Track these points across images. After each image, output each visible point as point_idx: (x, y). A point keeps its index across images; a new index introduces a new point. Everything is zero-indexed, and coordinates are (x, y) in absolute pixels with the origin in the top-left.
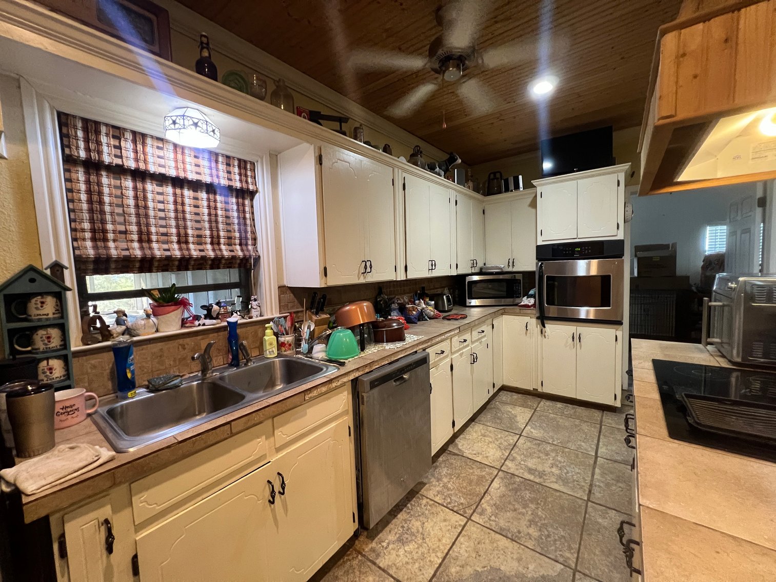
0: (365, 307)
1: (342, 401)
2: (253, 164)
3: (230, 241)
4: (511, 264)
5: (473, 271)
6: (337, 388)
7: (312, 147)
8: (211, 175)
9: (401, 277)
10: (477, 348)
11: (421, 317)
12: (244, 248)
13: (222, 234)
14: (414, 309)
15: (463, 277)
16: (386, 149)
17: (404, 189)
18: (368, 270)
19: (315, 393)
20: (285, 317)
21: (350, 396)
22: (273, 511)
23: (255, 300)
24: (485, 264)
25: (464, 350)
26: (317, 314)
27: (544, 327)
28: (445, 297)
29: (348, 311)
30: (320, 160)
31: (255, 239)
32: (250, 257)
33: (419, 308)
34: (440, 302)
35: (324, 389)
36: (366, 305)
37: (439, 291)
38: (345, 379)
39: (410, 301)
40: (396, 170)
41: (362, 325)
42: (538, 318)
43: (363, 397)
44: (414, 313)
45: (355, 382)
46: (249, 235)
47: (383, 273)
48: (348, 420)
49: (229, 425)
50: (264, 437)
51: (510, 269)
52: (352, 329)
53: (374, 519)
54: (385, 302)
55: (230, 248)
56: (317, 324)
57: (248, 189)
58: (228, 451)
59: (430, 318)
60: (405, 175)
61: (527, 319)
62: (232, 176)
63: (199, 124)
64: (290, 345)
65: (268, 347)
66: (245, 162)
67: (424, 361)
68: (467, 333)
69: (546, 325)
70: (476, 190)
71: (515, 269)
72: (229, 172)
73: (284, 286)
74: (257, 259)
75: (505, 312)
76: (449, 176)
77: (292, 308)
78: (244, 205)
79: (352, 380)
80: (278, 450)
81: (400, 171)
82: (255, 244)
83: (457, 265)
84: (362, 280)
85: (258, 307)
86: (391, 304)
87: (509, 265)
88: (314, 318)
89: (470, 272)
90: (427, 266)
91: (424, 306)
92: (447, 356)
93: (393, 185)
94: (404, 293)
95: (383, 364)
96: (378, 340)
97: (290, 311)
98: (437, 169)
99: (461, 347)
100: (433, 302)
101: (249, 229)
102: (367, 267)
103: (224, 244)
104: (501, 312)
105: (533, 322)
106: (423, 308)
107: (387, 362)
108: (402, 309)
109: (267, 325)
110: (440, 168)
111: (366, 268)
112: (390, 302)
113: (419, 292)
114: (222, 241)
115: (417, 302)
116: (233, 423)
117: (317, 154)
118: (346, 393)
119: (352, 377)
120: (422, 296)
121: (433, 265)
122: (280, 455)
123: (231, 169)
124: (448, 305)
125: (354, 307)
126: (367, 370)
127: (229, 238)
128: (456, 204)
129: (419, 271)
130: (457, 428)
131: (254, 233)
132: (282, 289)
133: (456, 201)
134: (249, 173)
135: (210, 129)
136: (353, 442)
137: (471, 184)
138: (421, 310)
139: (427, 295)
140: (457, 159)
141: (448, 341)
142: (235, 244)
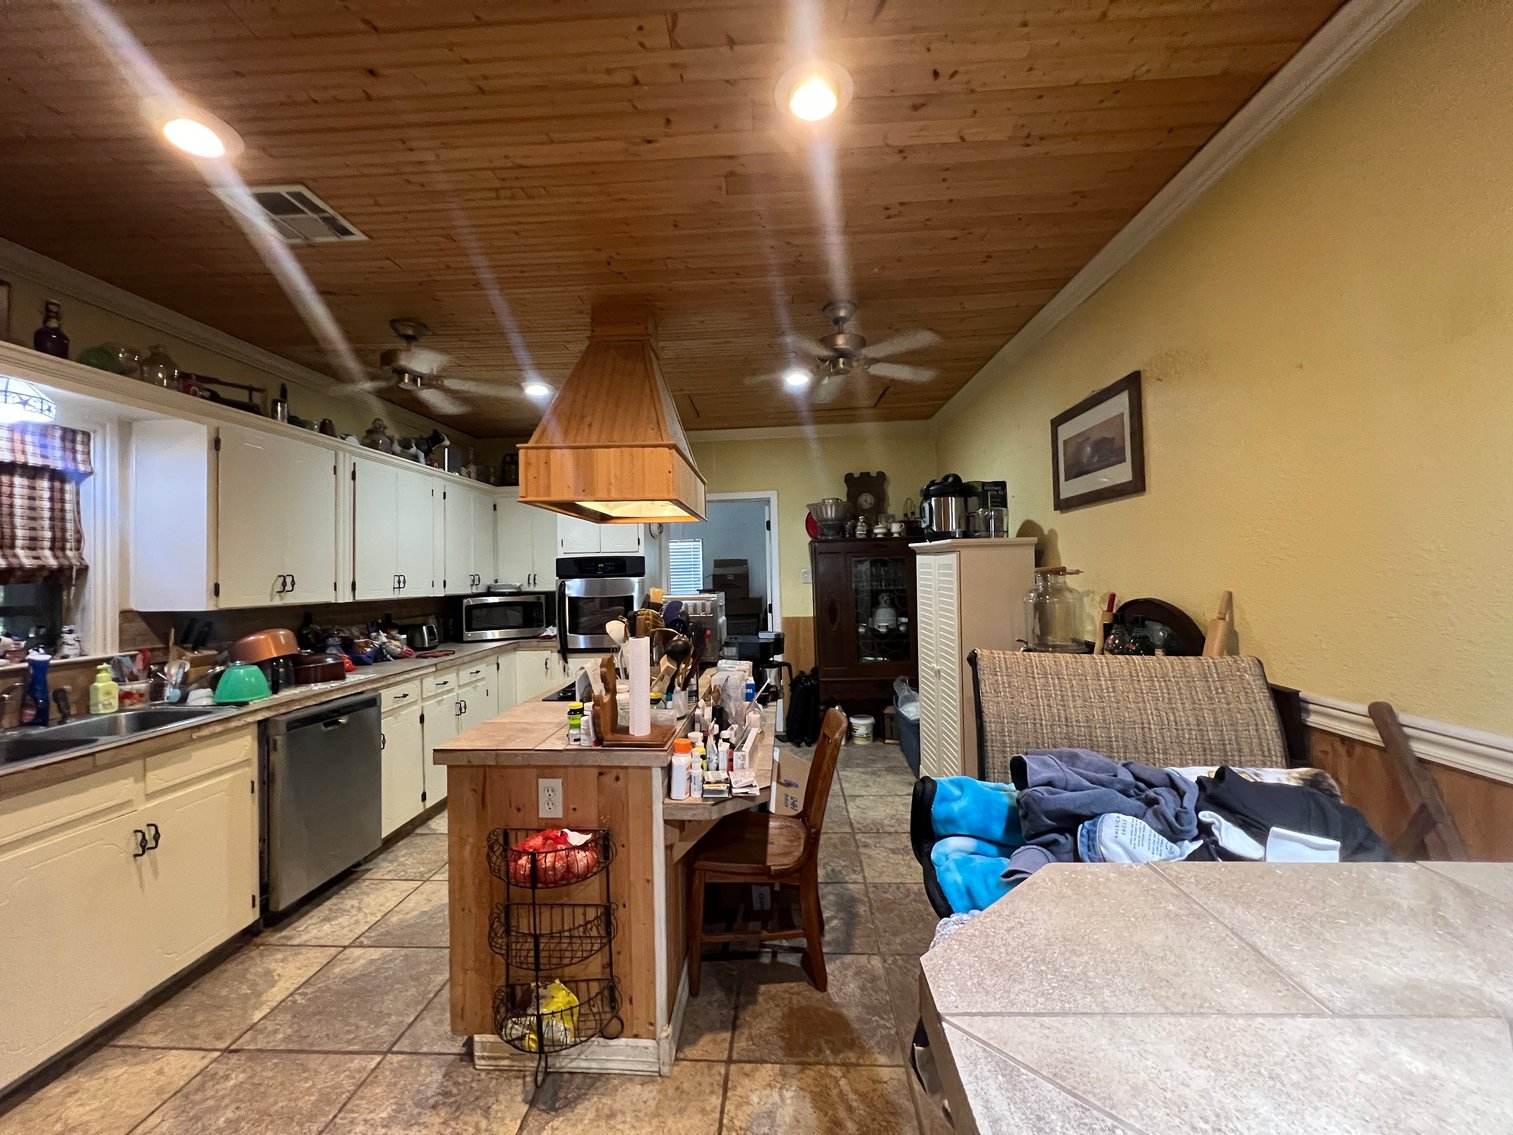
0: (282, 638)
1: (245, 746)
2: (87, 435)
3: (33, 544)
4: (532, 581)
5: (475, 591)
6: (237, 729)
7: (204, 429)
8: (13, 451)
9: (345, 597)
10: (467, 694)
11: (380, 656)
12: (59, 553)
13: (20, 533)
14: (367, 645)
15: (458, 599)
16: (326, 428)
17: (354, 477)
18: (289, 587)
19: (205, 732)
20: (133, 657)
21: (256, 744)
22: (139, 869)
23: (71, 632)
24: (496, 581)
25: (445, 697)
26: (193, 649)
27: (566, 662)
28: (424, 628)
29: (252, 642)
30: (216, 444)
31: (79, 541)
32: (71, 567)
33: (377, 643)
34: (417, 636)
35: (218, 728)
36: (283, 635)
37: (419, 620)
38: (250, 719)
39: (362, 634)
40: (341, 454)
41: (276, 659)
42: (559, 652)
43: (275, 742)
44: (369, 650)
45: (263, 725)
46: (70, 535)
47: (312, 592)
48: (252, 772)
49: (91, 758)
50: (132, 779)
51: (532, 589)
52: (260, 665)
53: (286, 899)
54: (316, 634)
55: (34, 553)
56: (194, 663)
57: (77, 470)
58: (86, 789)
59: (395, 658)
60: (355, 459)
61: (547, 654)
62: (49, 452)
63: (31, 402)
64: (141, 695)
65: (101, 698)
66: (74, 432)
67: (374, 702)
68: (452, 673)
69: (569, 660)
70: (483, 477)
71: (537, 589)
72: (44, 446)
73: (131, 612)
74: (83, 570)
75: (519, 647)
76: (433, 460)
77: (144, 642)
78: (62, 491)
79: (260, 723)
80: (149, 796)
81: (347, 455)
82: (78, 549)
83: (445, 582)
84: (277, 602)
85: (77, 644)
86: (328, 637)
87: (529, 583)
88: (190, 655)
89: (468, 591)
90: (391, 582)
91: (385, 640)
92: (415, 703)
93: (335, 473)
94: (353, 624)
95: (307, 704)
96: (301, 680)
97: (139, 648)
98: (414, 450)
99: (439, 691)
100: (405, 636)
101: (70, 526)
102: (286, 583)
103: (22, 548)
104: (512, 646)
105: (555, 657)
106: (384, 643)
107: (314, 703)
108: (348, 646)
109: (99, 667)
110: (418, 448)
111: (284, 584)
112: (325, 635)
113: (380, 621)
114: (19, 543)
115: (374, 634)
116: (97, 755)
117: (213, 436)
118: (249, 738)
119: (260, 717)
120: (387, 626)
121: (401, 581)
122: (150, 804)
123: (49, 441)
124: (430, 640)
125: (262, 637)
126: (283, 711)
127: (33, 539)
128: (444, 498)
129: (376, 589)
130: (430, 803)
131: (78, 532)
132: (127, 615)
133: (445, 494)
134: (79, 447)
135: (45, 407)
136: (257, 800)
137: (473, 469)
138: (380, 646)
139: (394, 627)
140: (443, 440)
141: (417, 682)
142: (42, 548)
